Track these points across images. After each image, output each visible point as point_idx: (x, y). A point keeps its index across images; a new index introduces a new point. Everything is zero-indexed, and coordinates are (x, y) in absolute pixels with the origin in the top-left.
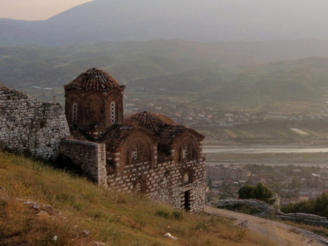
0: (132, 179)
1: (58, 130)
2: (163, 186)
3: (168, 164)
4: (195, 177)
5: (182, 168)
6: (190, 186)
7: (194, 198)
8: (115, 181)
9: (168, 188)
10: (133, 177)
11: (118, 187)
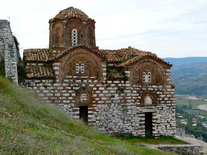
0: (74, 88)
1: (3, 39)
2: (114, 102)
3: (121, 83)
4: (160, 101)
5: (141, 90)
6: (152, 108)
7: (158, 121)
8: (53, 86)
9: (122, 104)
10: (75, 86)
11: (56, 91)
